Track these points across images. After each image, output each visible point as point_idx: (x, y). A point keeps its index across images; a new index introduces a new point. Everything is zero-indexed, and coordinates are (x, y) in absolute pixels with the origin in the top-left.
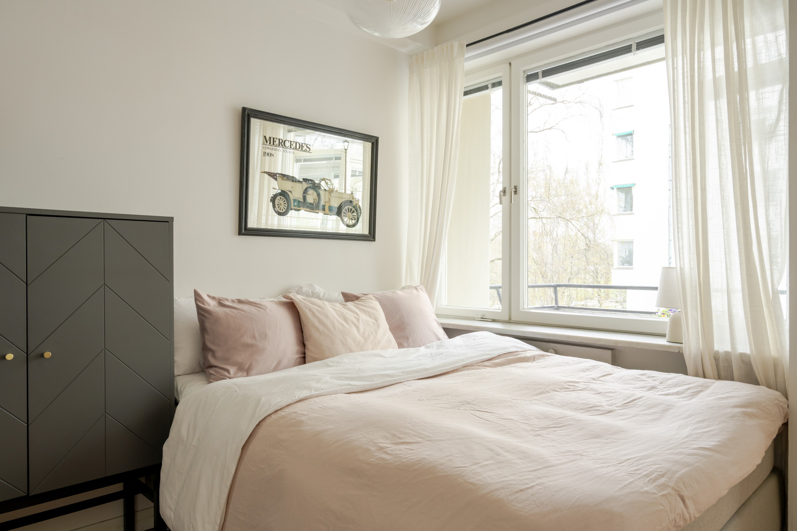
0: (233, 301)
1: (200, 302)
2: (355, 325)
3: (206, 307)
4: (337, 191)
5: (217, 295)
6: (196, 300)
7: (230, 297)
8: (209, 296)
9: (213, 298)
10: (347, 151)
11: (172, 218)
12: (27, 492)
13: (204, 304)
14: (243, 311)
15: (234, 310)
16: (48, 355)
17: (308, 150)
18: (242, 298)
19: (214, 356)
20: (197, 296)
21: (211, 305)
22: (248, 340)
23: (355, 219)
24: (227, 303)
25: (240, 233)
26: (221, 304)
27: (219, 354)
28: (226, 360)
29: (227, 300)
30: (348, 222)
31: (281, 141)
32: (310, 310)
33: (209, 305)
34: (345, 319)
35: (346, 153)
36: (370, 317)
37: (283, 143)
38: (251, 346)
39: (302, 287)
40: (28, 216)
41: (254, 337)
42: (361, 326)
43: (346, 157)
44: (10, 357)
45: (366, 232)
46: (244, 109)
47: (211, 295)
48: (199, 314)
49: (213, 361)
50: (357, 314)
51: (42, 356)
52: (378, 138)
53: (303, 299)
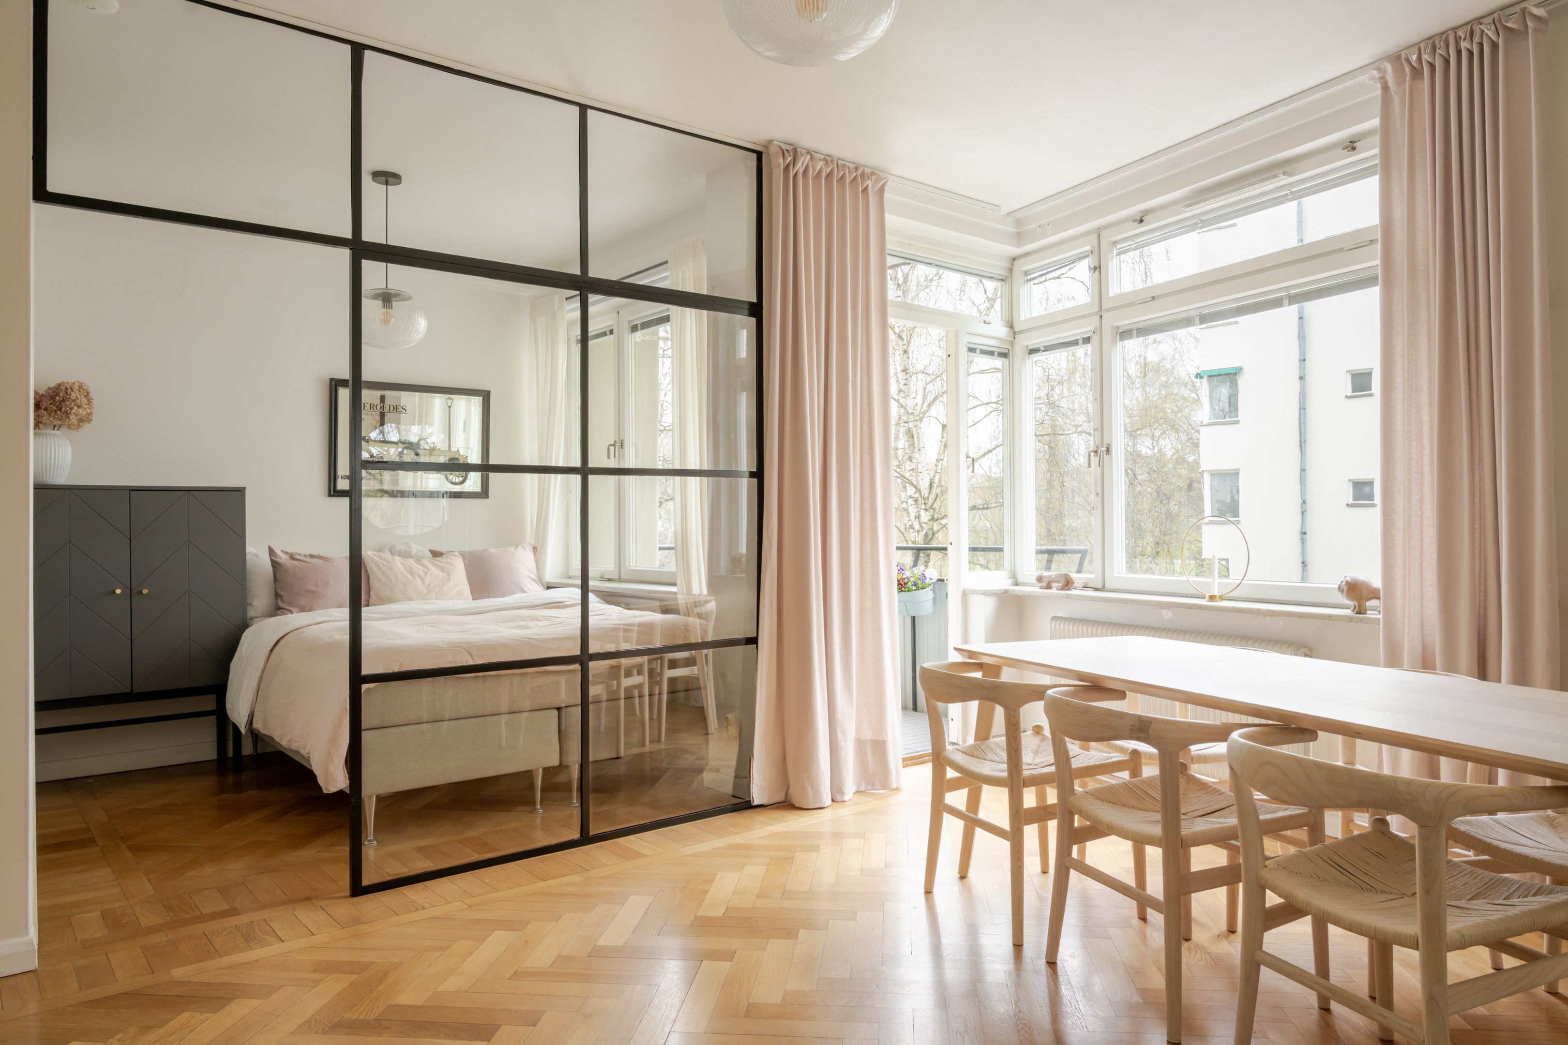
0: (305, 556)
1: (273, 556)
2: (421, 578)
3: (278, 560)
4: (439, 449)
5: (289, 551)
6: (270, 554)
7: (302, 552)
8: (282, 551)
9: (286, 553)
10: (452, 408)
11: (244, 488)
12: (130, 689)
13: (276, 558)
14: (311, 563)
15: (302, 563)
16: (145, 591)
17: (404, 411)
18: (314, 553)
19: (282, 601)
20: (271, 551)
21: (283, 559)
22: (310, 587)
23: (463, 476)
24: (298, 557)
25: (330, 495)
26: (292, 557)
27: (286, 599)
28: (290, 603)
29: (299, 555)
30: (454, 480)
31: (372, 406)
32: (376, 564)
33: (281, 558)
34: (412, 572)
35: (450, 410)
36: (443, 571)
37: (374, 408)
38: (313, 592)
39: (395, 546)
40: (131, 492)
41: (317, 585)
42: (428, 579)
43: (450, 414)
44: (118, 591)
45: (478, 489)
46: (331, 380)
47: (285, 550)
48: (273, 566)
49: (281, 605)
50: (428, 568)
51: (141, 592)
52: (490, 391)
53: (374, 555)
